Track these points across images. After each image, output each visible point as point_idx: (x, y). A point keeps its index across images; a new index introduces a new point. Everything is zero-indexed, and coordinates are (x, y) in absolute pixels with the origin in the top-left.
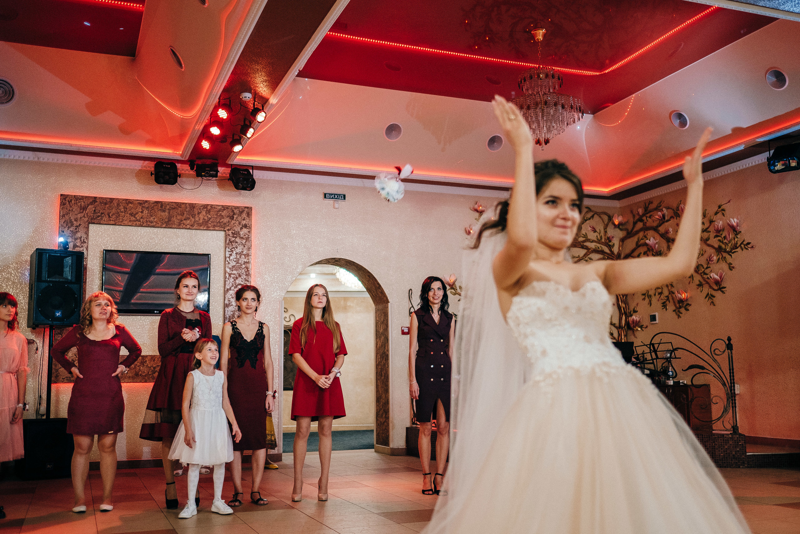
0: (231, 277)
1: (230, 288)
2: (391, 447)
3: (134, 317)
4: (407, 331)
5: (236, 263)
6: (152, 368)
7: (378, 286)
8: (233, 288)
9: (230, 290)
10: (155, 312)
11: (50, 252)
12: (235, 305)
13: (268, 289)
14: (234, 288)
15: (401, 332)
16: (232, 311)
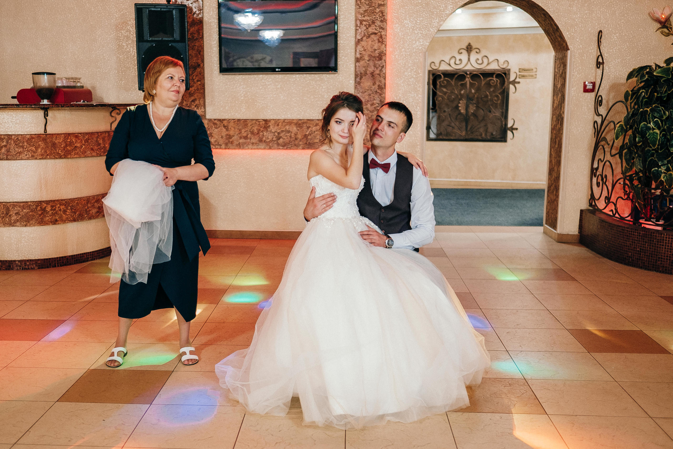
0: (362, 24)
1: (362, 39)
2: (558, 232)
3: (255, 76)
4: (591, 87)
5: (368, 7)
6: (276, 134)
7: (555, 27)
8: (365, 38)
9: (362, 41)
10: (277, 70)
11: (150, 7)
12: (368, 59)
13: (408, 38)
14: (367, 38)
15: (582, 89)
16: (364, 67)
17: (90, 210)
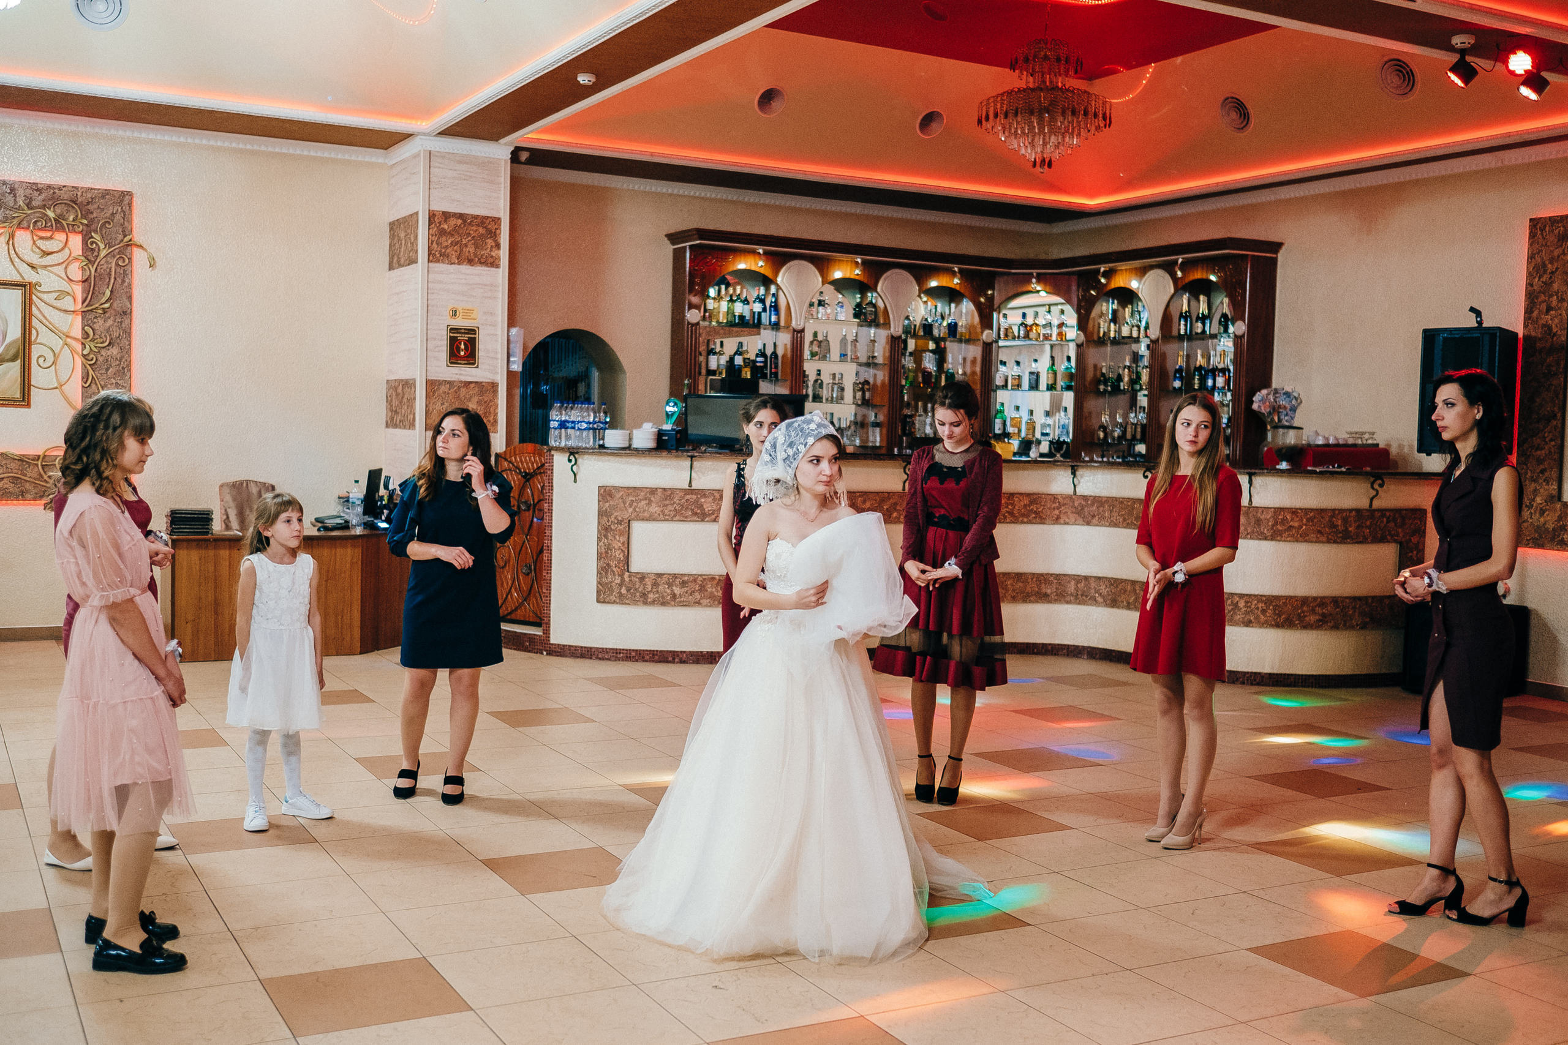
17: (1305, 616)
